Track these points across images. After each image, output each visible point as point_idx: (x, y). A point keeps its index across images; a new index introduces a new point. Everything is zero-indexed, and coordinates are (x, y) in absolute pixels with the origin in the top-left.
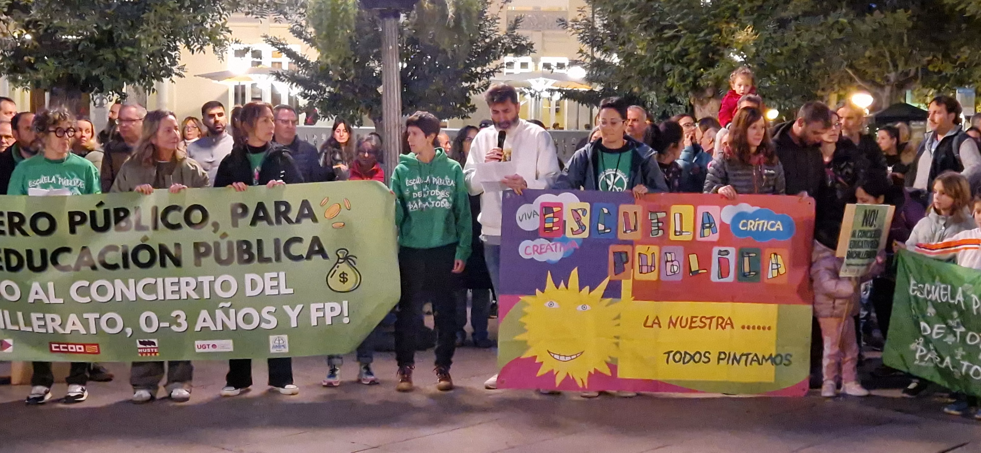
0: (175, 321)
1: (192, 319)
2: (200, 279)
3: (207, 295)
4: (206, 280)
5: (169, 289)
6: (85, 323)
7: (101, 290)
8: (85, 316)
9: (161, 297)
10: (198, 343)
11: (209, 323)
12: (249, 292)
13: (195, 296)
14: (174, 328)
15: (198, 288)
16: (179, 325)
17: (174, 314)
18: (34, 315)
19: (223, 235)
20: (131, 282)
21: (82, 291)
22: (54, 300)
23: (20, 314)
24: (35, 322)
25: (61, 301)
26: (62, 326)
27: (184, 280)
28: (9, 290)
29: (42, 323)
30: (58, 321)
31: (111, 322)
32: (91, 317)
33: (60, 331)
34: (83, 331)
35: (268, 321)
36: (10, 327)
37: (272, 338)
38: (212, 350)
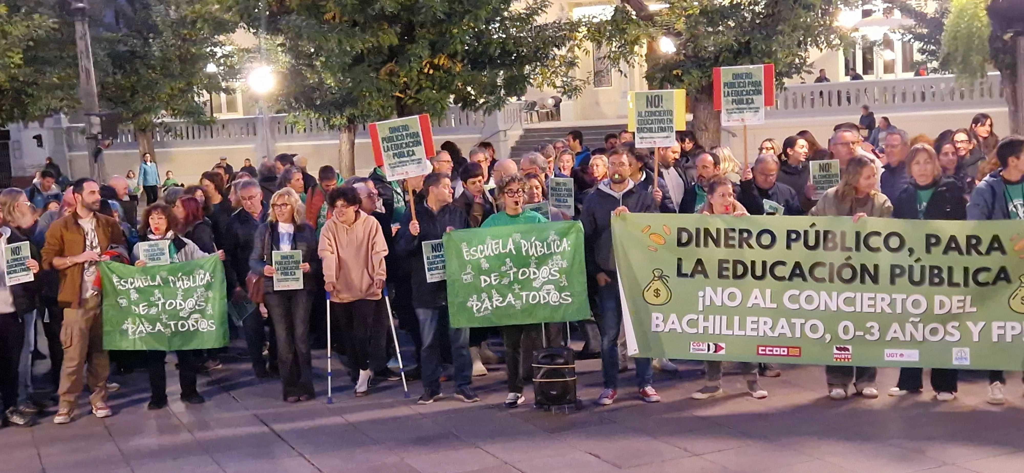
0: (868, 331)
1: (884, 330)
2: (895, 296)
3: (898, 310)
4: (899, 297)
5: (866, 303)
6: (792, 326)
7: (809, 299)
8: (793, 321)
9: (859, 310)
10: (888, 351)
11: (899, 334)
12: (937, 311)
13: (887, 310)
14: (867, 337)
15: (892, 304)
16: (872, 334)
17: (868, 325)
18: (749, 319)
19: (918, 260)
20: (834, 294)
21: (793, 299)
22: (769, 305)
23: (736, 319)
24: (749, 326)
25: (775, 306)
26: (772, 329)
27: (879, 296)
28: (732, 296)
29: (755, 326)
30: (770, 323)
31: (814, 328)
32: (798, 322)
33: (770, 334)
34: (789, 335)
35: (952, 335)
36: (724, 332)
37: (955, 350)
38: (899, 359)
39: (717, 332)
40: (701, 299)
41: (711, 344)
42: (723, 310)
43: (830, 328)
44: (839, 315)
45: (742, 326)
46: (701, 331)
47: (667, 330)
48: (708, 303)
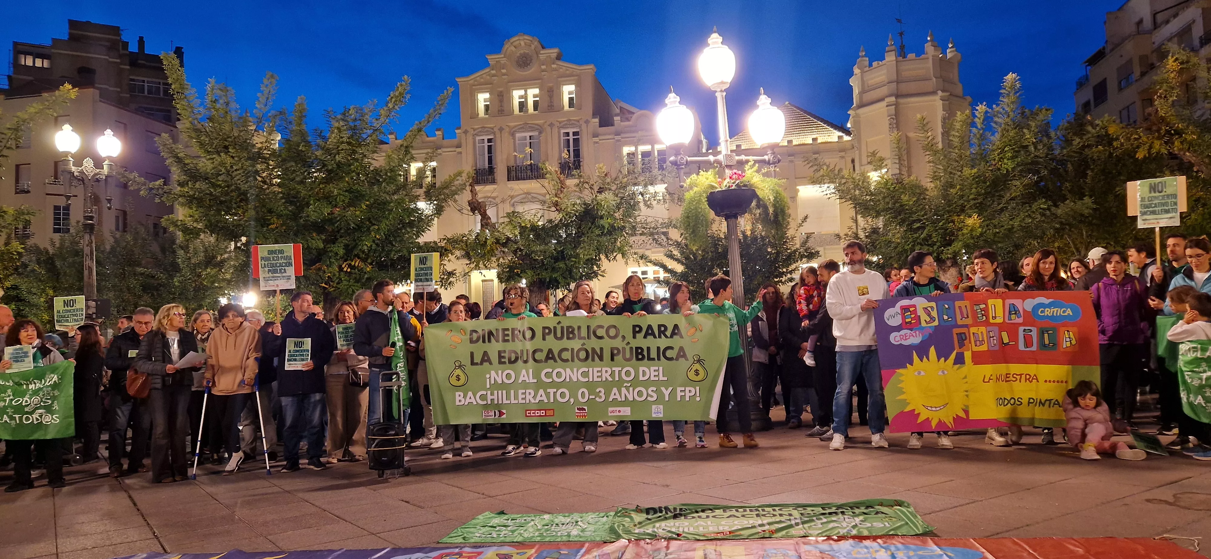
0: (598, 395)
1: (607, 394)
2: (613, 369)
3: (617, 379)
4: (617, 369)
5: (596, 374)
6: (548, 395)
7: (559, 375)
8: (548, 390)
9: (591, 380)
10: (610, 409)
11: (618, 396)
12: (641, 378)
13: (610, 379)
14: (597, 399)
15: (612, 374)
16: (600, 397)
17: (598, 390)
18: (521, 391)
19: (628, 343)
20: (575, 370)
21: (548, 375)
22: (532, 381)
23: (512, 392)
24: (521, 396)
25: (535, 381)
26: (534, 397)
27: (604, 369)
28: (508, 376)
29: (524, 396)
30: (533, 394)
31: (563, 395)
32: (552, 391)
33: (533, 401)
34: (546, 401)
35: (652, 396)
36: (505, 402)
37: (654, 407)
38: (618, 414)
39: (500, 402)
40: (488, 380)
41: (497, 411)
42: (503, 386)
43: (573, 395)
44: (579, 384)
45: (516, 397)
46: (489, 402)
47: (466, 404)
48: (493, 382)
